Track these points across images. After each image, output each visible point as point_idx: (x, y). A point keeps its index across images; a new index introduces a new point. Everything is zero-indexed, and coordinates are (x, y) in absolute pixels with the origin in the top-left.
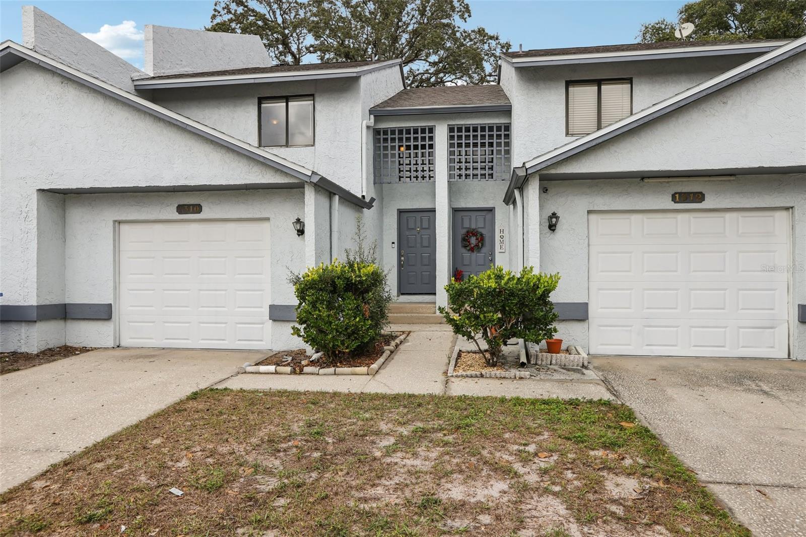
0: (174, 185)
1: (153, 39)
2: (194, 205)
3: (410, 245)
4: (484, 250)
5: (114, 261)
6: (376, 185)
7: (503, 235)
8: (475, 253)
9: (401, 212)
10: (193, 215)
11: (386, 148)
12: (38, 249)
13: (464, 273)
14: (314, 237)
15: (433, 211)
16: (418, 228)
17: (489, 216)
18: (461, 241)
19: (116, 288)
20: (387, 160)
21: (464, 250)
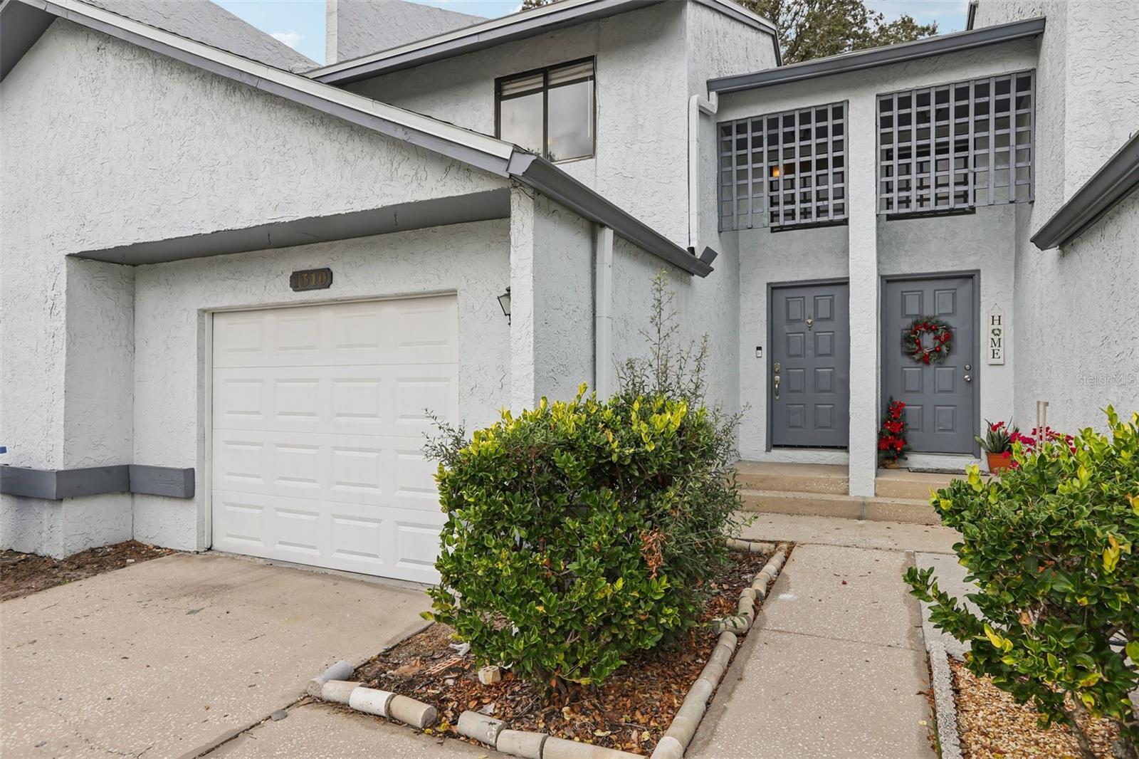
0: (257, 224)
1: (338, 10)
2: (317, 271)
3: (792, 352)
4: (953, 360)
5: (200, 386)
6: (722, 234)
7: (999, 327)
8: (932, 366)
9: (774, 288)
10: (317, 291)
11: (742, 160)
12: (67, 365)
13: (906, 407)
14: (531, 328)
15: (844, 283)
16: (810, 318)
17: (964, 289)
18: (902, 343)
19: (204, 437)
20: (745, 182)
21: (907, 361)
